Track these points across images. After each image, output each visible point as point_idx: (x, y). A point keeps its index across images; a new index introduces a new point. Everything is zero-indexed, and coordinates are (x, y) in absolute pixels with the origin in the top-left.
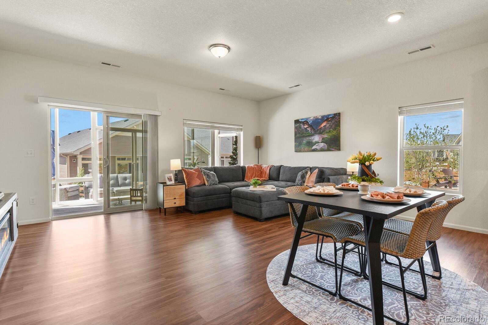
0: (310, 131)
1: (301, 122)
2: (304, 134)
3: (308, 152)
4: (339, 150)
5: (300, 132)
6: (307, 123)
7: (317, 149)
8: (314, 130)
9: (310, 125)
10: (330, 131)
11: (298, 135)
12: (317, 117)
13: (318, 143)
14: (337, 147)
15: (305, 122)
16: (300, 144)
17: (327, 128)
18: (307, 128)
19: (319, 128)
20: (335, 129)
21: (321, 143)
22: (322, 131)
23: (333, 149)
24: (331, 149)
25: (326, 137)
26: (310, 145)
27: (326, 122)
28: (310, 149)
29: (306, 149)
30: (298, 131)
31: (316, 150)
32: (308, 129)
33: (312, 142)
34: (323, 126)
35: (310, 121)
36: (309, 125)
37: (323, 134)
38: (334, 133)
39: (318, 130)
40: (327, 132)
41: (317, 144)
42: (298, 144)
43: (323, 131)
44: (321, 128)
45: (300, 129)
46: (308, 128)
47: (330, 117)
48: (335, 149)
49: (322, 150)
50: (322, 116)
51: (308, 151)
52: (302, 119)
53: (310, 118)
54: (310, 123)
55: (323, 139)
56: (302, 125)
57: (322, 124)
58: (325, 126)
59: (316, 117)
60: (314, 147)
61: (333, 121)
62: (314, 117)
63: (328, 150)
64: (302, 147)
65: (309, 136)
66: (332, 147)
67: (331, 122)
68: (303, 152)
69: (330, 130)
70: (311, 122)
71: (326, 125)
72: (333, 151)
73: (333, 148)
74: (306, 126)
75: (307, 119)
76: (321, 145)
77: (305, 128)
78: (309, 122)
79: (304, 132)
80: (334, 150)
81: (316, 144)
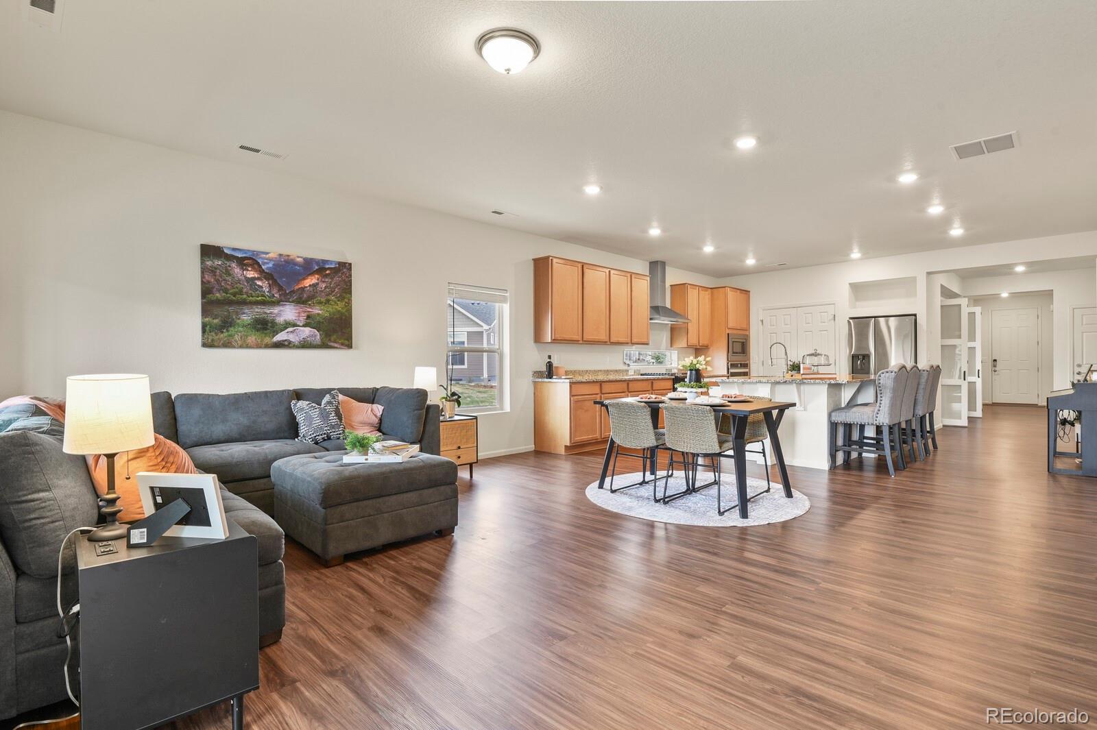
0: (266, 289)
1: (229, 258)
2: (245, 296)
3: (260, 347)
4: (350, 346)
5: (228, 287)
6: (256, 266)
7: (290, 342)
8: (280, 288)
9: (266, 273)
10: (328, 301)
11: (218, 295)
12: (291, 257)
13: (295, 325)
14: (345, 340)
15: (249, 260)
16: (227, 324)
17: (322, 291)
18: (254, 279)
19: (296, 287)
20: (341, 298)
21: (304, 326)
22: (305, 296)
23: (336, 345)
24: (332, 344)
25: (318, 314)
26: (266, 329)
27: (317, 276)
28: (267, 340)
29: (252, 339)
30: (217, 281)
31: (286, 343)
32: (259, 283)
33: (273, 323)
34: (310, 285)
35: (268, 263)
36: (262, 271)
37: (310, 305)
38: (340, 306)
39: (293, 292)
40: (320, 303)
41: (290, 329)
42: (216, 321)
43: (311, 298)
44: (303, 289)
45: (229, 278)
46: (258, 279)
47: (327, 266)
48: (342, 344)
49: (305, 345)
50: (304, 259)
51: (258, 346)
52: (234, 249)
53: (267, 253)
54: (267, 268)
55: (308, 317)
56: (234, 265)
57: (304, 279)
58: (314, 285)
59: (288, 256)
60: (280, 337)
61: (336, 279)
62: (280, 255)
63: (324, 346)
64: (237, 333)
65: (263, 303)
66: (333, 338)
67: (332, 278)
68: (241, 347)
69: (329, 297)
70: (270, 265)
71: (317, 284)
72: (337, 348)
73: (335, 342)
74: (251, 274)
75: (258, 253)
76: (304, 331)
77: (245, 277)
78: (264, 263)
79: (245, 290)
80: (339, 346)
81: (286, 328)
